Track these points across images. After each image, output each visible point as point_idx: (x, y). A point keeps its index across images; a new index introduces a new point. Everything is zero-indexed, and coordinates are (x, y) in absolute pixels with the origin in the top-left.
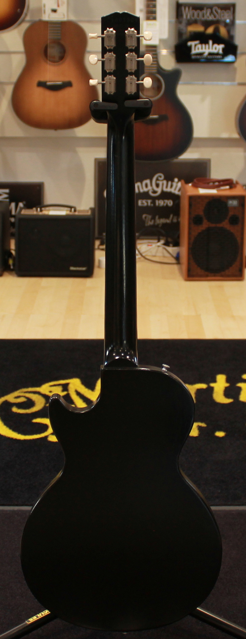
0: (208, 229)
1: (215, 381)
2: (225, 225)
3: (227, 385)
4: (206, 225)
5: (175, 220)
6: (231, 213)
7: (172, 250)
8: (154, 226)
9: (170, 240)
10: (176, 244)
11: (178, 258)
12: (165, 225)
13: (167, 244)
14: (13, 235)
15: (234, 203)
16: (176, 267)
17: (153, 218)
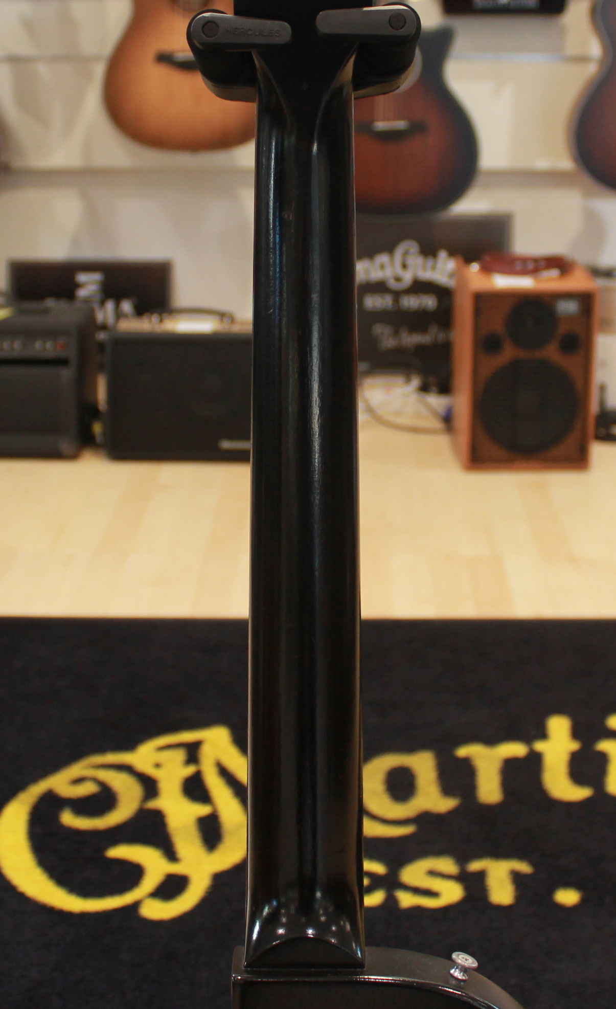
0: (515, 364)
1: (543, 734)
2: (551, 352)
3: (575, 746)
4: (509, 353)
5: (441, 337)
6: (563, 329)
7: (437, 402)
8: (399, 351)
9: (432, 379)
10: (445, 388)
11: (448, 419)
12: (420, 350)
13: (424, 388)
14: (101, 367)
15: (568, 307)
16: (443, 441)
17: (396, 333)
